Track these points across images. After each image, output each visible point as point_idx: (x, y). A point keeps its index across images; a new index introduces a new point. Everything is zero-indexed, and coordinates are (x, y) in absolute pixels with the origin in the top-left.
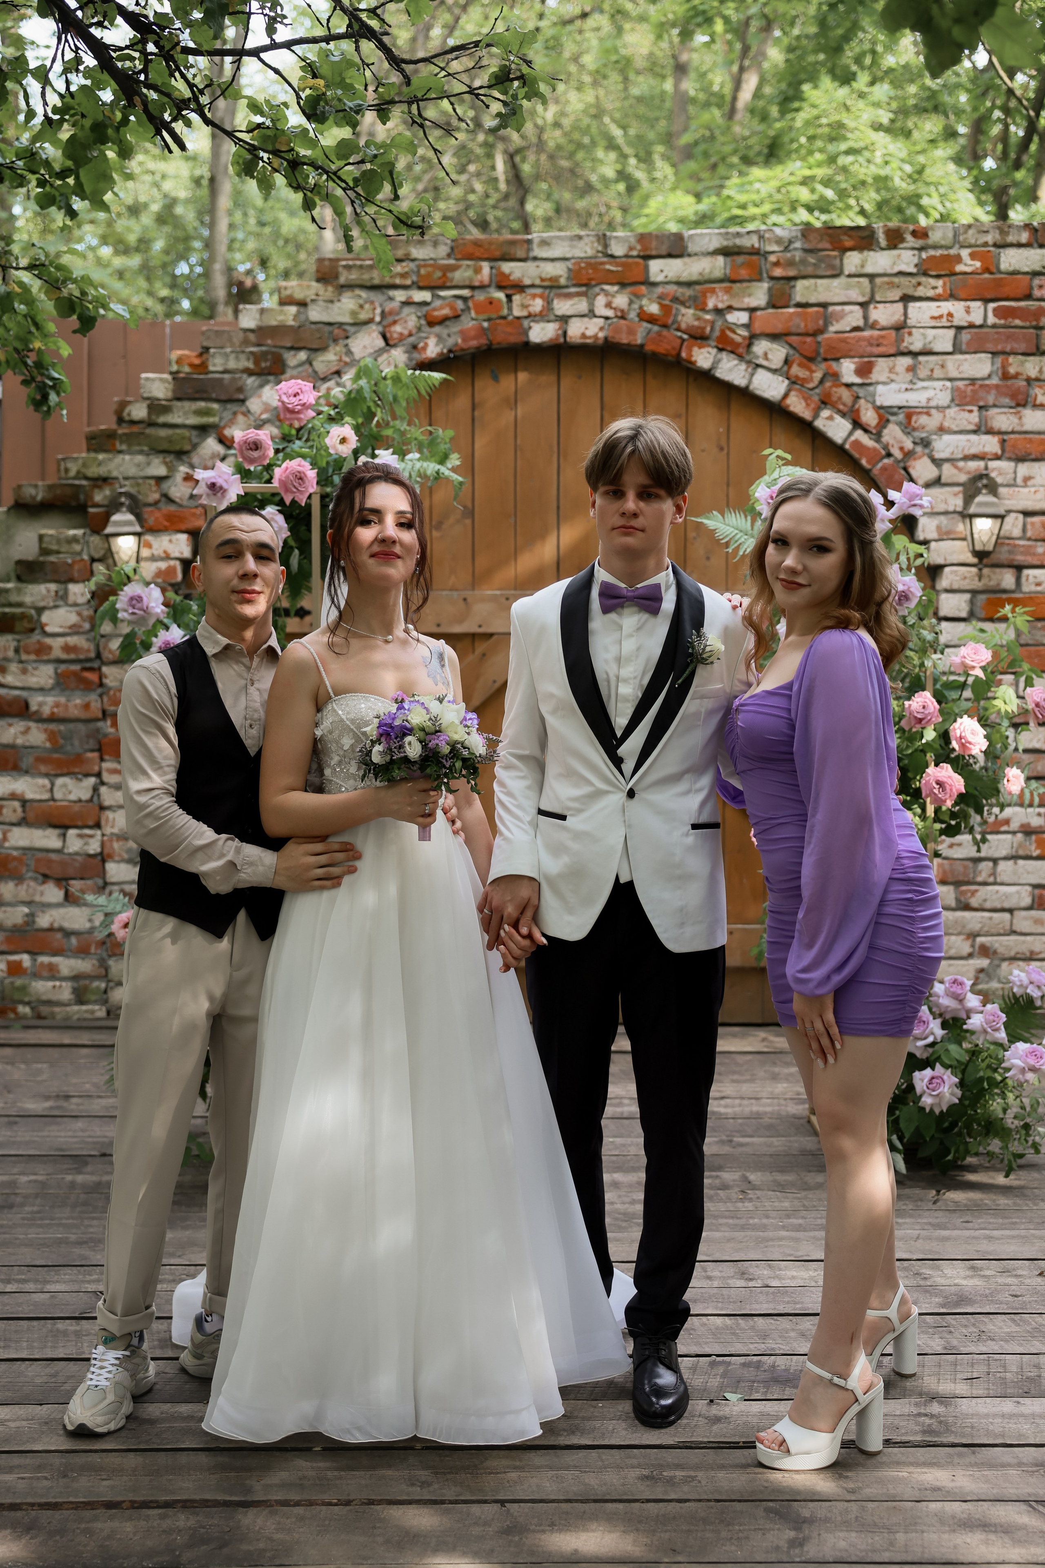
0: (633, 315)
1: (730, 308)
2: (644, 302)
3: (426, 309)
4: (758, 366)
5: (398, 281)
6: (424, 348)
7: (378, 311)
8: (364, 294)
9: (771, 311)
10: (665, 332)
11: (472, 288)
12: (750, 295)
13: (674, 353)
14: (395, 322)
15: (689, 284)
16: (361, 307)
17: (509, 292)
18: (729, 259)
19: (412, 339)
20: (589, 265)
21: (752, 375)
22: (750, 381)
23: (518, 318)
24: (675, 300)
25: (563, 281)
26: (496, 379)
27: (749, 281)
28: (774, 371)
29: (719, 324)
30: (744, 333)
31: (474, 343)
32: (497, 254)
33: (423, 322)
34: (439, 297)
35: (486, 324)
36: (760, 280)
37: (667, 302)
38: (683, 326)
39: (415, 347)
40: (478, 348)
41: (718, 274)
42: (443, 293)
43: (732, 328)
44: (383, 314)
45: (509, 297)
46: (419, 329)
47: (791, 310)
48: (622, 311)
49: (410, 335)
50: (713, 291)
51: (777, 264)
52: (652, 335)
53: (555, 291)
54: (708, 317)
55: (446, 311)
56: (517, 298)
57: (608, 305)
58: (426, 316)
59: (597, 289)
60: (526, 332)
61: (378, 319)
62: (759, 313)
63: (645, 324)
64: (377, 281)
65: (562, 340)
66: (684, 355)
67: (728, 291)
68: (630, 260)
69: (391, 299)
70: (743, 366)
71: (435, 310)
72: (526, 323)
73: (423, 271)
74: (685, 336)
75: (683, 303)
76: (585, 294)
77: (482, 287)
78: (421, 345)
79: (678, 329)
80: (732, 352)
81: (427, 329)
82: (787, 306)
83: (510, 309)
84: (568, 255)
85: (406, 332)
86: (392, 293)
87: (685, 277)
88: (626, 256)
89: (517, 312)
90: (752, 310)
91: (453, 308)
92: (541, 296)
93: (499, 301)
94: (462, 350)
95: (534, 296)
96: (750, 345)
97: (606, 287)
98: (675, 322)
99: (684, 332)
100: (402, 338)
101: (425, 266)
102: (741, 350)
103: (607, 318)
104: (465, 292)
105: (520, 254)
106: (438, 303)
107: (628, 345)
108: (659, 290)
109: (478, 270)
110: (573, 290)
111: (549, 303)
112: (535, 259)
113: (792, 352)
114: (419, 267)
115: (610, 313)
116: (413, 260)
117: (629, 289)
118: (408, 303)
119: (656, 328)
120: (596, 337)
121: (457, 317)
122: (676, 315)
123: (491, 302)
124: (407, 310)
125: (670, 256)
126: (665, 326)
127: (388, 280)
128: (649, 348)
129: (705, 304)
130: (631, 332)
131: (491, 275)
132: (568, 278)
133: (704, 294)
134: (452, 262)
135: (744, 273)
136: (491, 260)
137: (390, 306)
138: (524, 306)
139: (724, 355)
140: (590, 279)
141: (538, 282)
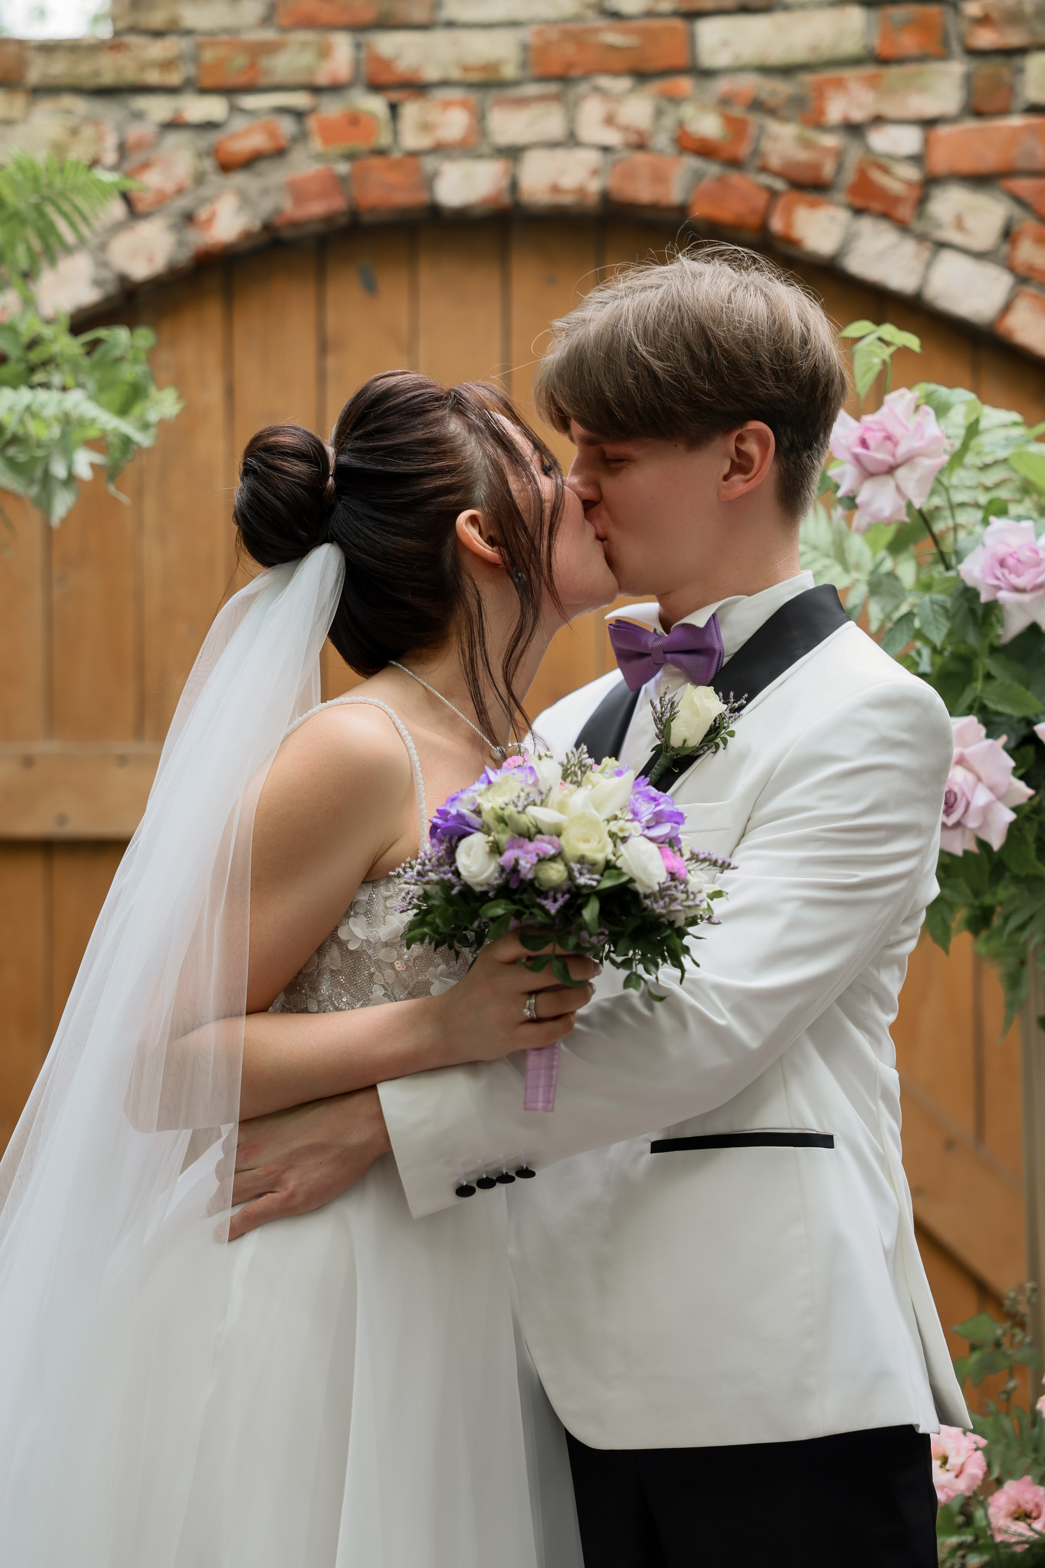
0: (662, 141)
1: (879, 120)
2: (688, 111)
3: (213, 137)
4: (942, 245)
5: (153, 77)
6: (210, 221)
7: (111, 141)
8: (80, 106)
9: (971, 124)
10: (735, 178)
11: (316, 90)
12: (923, 89)
13: (753, 220)
14: (146, 166)
15: (787, 71)
16: (74, 132)
17: (395, 96)
18: (876, 15)
19: (183, 203)
20: (569, 36)
21: (929, 265)
22: (925, 279)
23: (414, 154)
24: (757, 105)
25: (510, 71)
26: (370, 287)
27: (922, 59)
28: (979, 256)
29: (854, 156)
30: (911, 173)
31: (317, 208)
32: (368, 15)
33: (208, 164)
34: (243, 111)
35: (343, 168)
36: (944, 55)
37: (738, 111)
38: (775, 162)
39: (189, 218)
40: (328, 219)
41: (851, 45)
42: (251, 102)
43: (883, 163)
44: (123, 149)
45: (394, 108)
46: (199, 179)
47: (1016, 121)
48: (640, 133)
49: (180, 191)
50: (839, 84)
51: (984, 21)
52: (706, 183)
53: (493, 94)
54: (830, 141)
55: (256, 141)
56: (411, 111)
57: (610, 121)
58: (214, 152)
59: (583, 88)
60: (429, 182)
61: (110, 157)
62: (943, 131)
63: (692, 162)
64: (108, 78)
65: (506, 200)
66: (777, 224)
67: (872, 83)
68: (657, 23)
69: (139, 116)
70: (909, 247)
71: (233, 137)
72: (429, 163)
73: (208, 56)
74: (779, 185)
75: (772, 112)
76: (557, 98)
77: (335, 88)
78: (203, 214)
79: (764, 169)
80: (885, 216)
81: (215, 179)
82: (1004, 111)
83: (396, 133)
84: (521, 14)
85: (169, 186)
86: (142, 103)
87: (777, 55)
88: (650, 14)
89: (411, 139)
90: (928, 124)
91: (272, 134)
92: (464, 104)
93: (372, 116)
94: (294, 224)
95: (447, 105)
96: (922, 201)
97: (605, 82)
98: (756, 152)
99: (778, 174)
100: (162, 200)
101: (213, 44)
102: (905, 212)
103: (606, 149)
104: (300, 100)
105: (418, 14)
106: (239, 124)
107: (654, 206)
108: (722, 85)
109: (324, 52)
110: (532, 89)
111: (480, 118)
112: (450, 24)
113: (1018, 212)
114: (200, 47)
115: (612, 137)
116: (189, 32)
117: (655, 87)
118: (174, 125)
119: (713, 169)
120: (581, 191)
121: (279, 153)
122: (758, 139)
123: (354, 119)
124: (174, 139)
125: (745, 10)
126: (734, 164)
127: (131, 75)
128: (700, 210)
129: (821, 112)
130: (659, 177)
131: (357, 64)
132: (524, 65)
133: (820, 92)
134: (269, 35)
135: (908, 43)
136: (358, 28)
137: (136, 132)
138: (426, 127)
139: (866, 226)
140: (570, 65)
141: (455, 74)
